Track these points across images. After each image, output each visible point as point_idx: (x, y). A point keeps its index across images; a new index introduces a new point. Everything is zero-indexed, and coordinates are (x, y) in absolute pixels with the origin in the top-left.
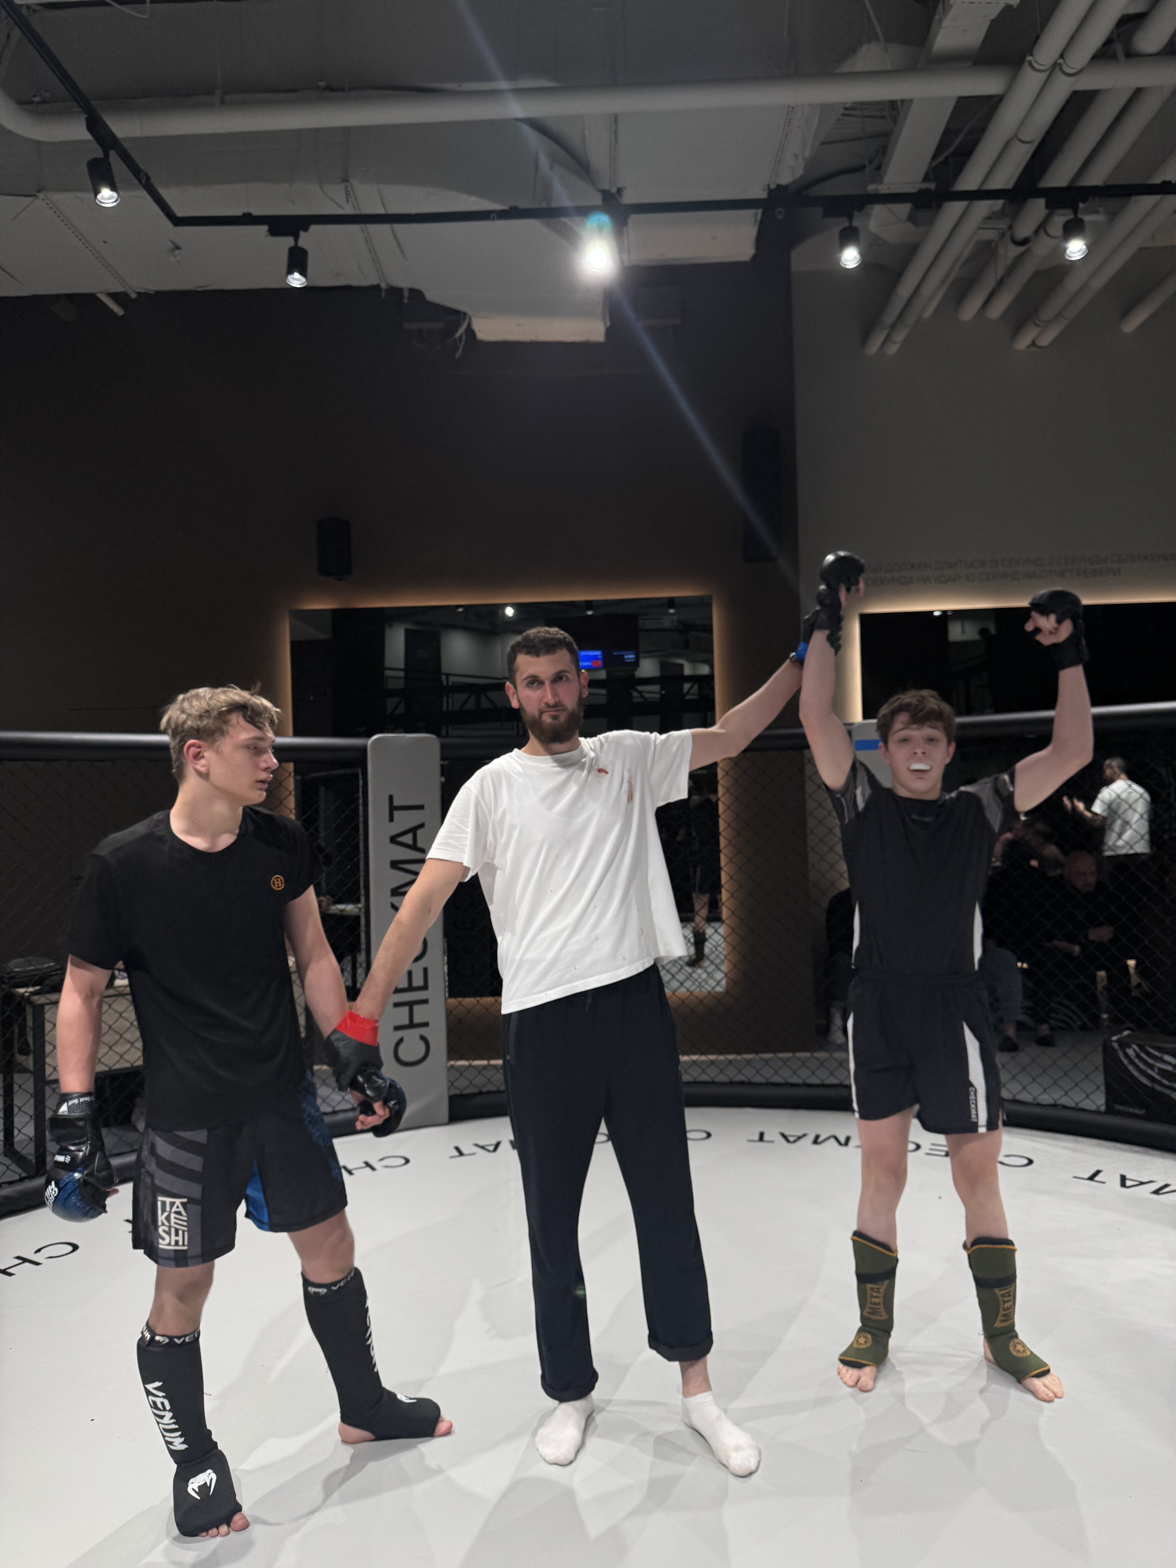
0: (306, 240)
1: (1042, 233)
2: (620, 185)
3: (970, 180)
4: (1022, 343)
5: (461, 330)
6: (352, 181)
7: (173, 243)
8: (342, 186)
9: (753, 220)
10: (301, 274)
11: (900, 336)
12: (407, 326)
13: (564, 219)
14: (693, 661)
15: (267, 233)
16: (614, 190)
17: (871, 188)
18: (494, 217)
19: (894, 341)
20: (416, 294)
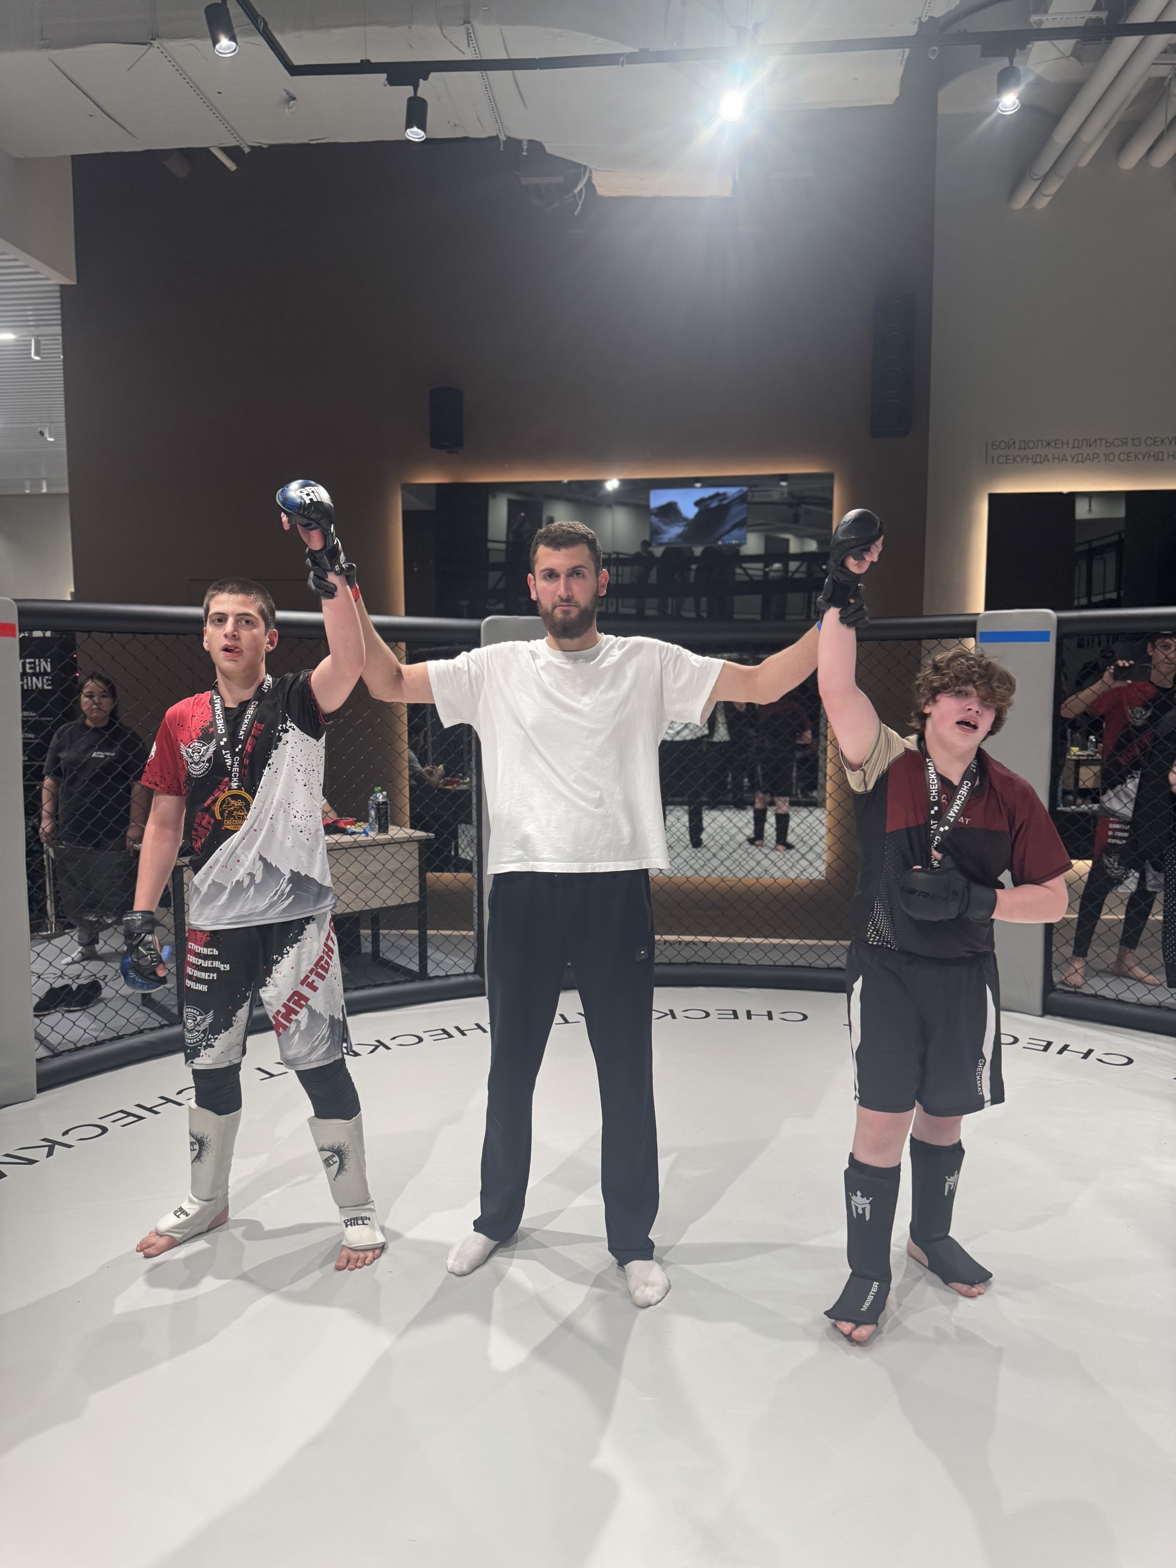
0: (426, 89)
2: (757, 20)
5: (581, 186)
6: (474, 22)
7: (288, 93)
8: (462, 28)
9: (900, 58)
10: (420, 127)
11: (1053, 188)
12: (525, 181)
13: (696, 62)
14: (800, 536)
15: (386, 82)
16: (750, 27)
17: (1035, 21)
18: (623, 61)
19: (1046, 193)
20: (536, 146)
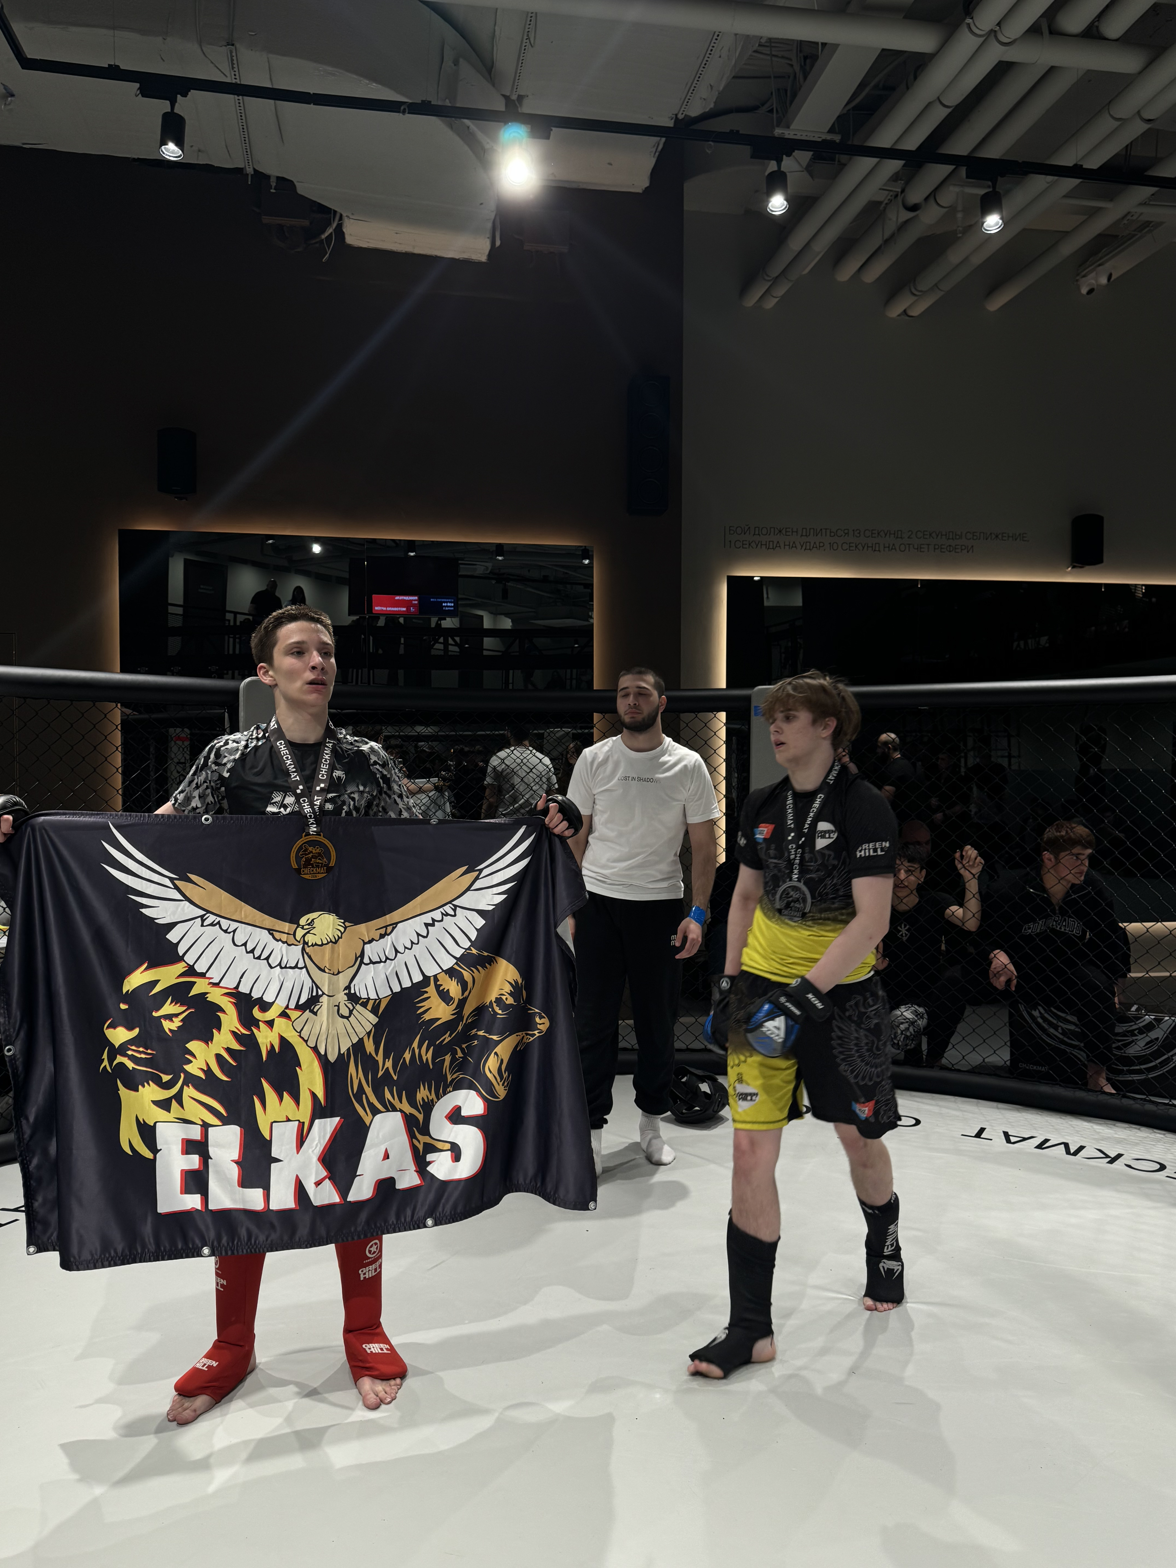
0: (184, 105)
1: (932, 201)
2: (522, 93)
3: (884, 139)
4: (894, 311)
5: (330, 231)
6: (238, 46)
7: (5, 87)
8: (224, 50)
9: (654, 150)
10: (177, 145)
11: (781, 291)
12: (266, 219)
13: (467, 122)
14: (495, 613)
15: (139, 92)
16: (514, 97)
17: (778, 132)
18: (405, 109)
19: (775, 295)
20: (285, 184)
